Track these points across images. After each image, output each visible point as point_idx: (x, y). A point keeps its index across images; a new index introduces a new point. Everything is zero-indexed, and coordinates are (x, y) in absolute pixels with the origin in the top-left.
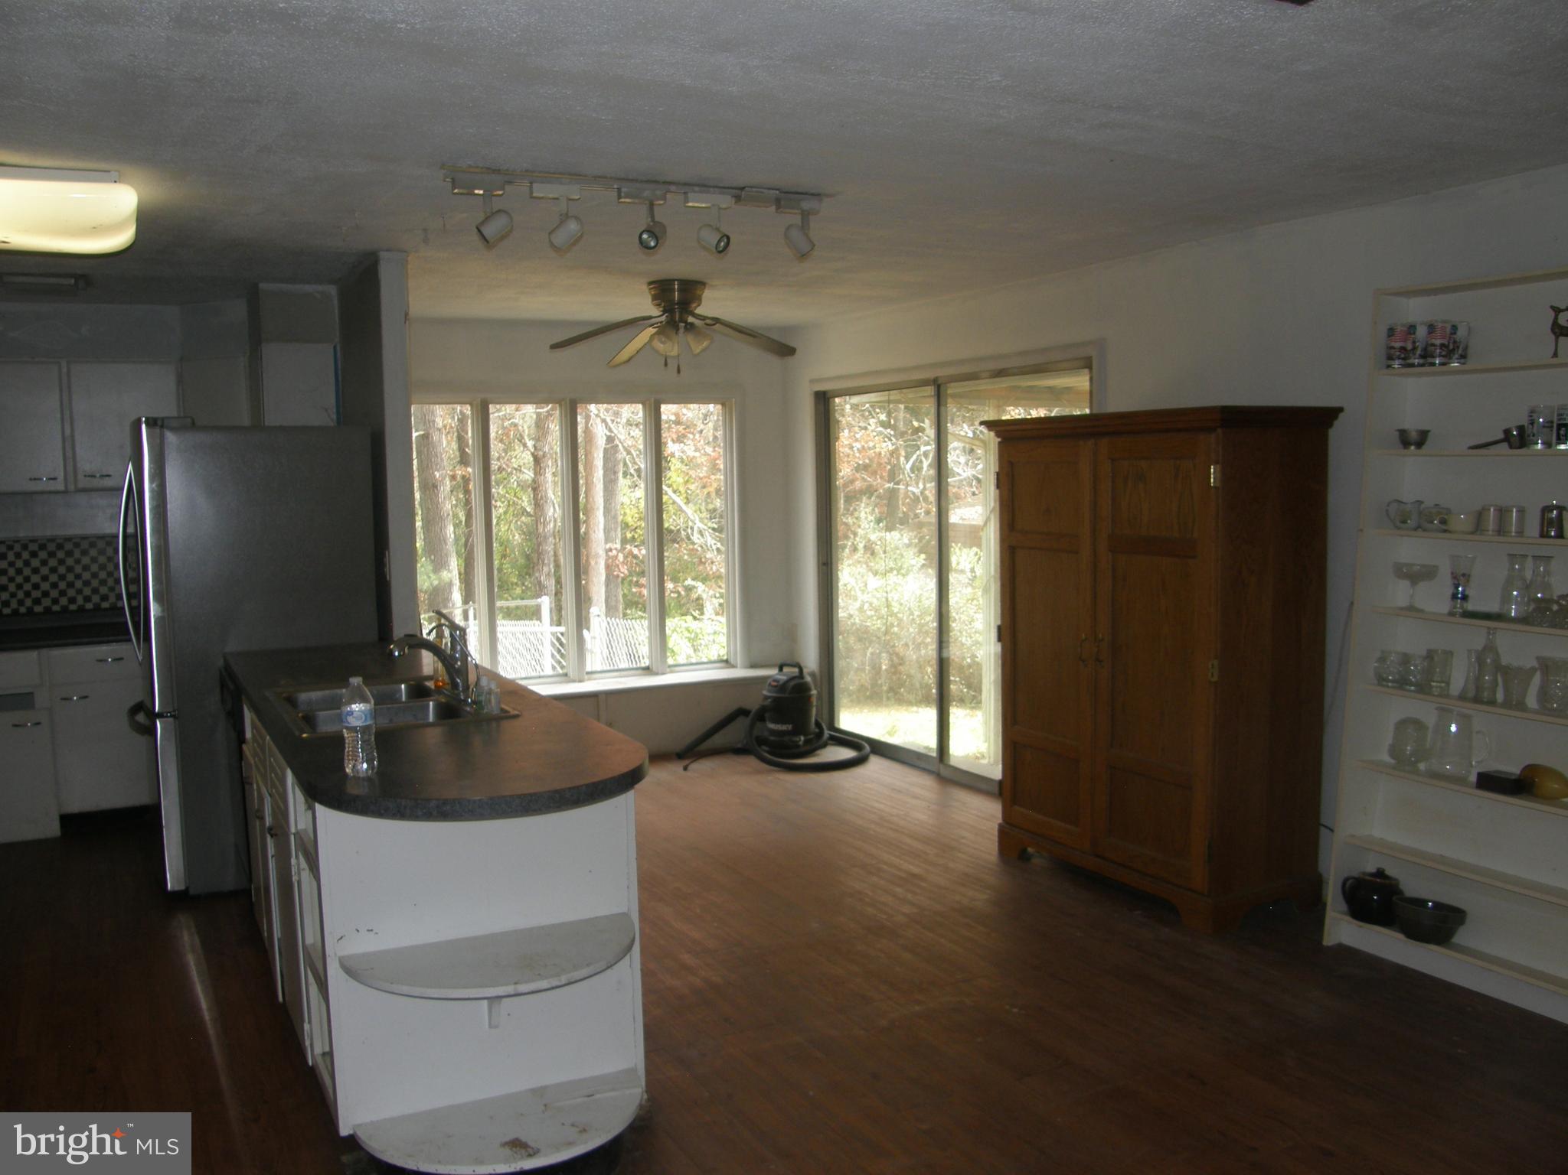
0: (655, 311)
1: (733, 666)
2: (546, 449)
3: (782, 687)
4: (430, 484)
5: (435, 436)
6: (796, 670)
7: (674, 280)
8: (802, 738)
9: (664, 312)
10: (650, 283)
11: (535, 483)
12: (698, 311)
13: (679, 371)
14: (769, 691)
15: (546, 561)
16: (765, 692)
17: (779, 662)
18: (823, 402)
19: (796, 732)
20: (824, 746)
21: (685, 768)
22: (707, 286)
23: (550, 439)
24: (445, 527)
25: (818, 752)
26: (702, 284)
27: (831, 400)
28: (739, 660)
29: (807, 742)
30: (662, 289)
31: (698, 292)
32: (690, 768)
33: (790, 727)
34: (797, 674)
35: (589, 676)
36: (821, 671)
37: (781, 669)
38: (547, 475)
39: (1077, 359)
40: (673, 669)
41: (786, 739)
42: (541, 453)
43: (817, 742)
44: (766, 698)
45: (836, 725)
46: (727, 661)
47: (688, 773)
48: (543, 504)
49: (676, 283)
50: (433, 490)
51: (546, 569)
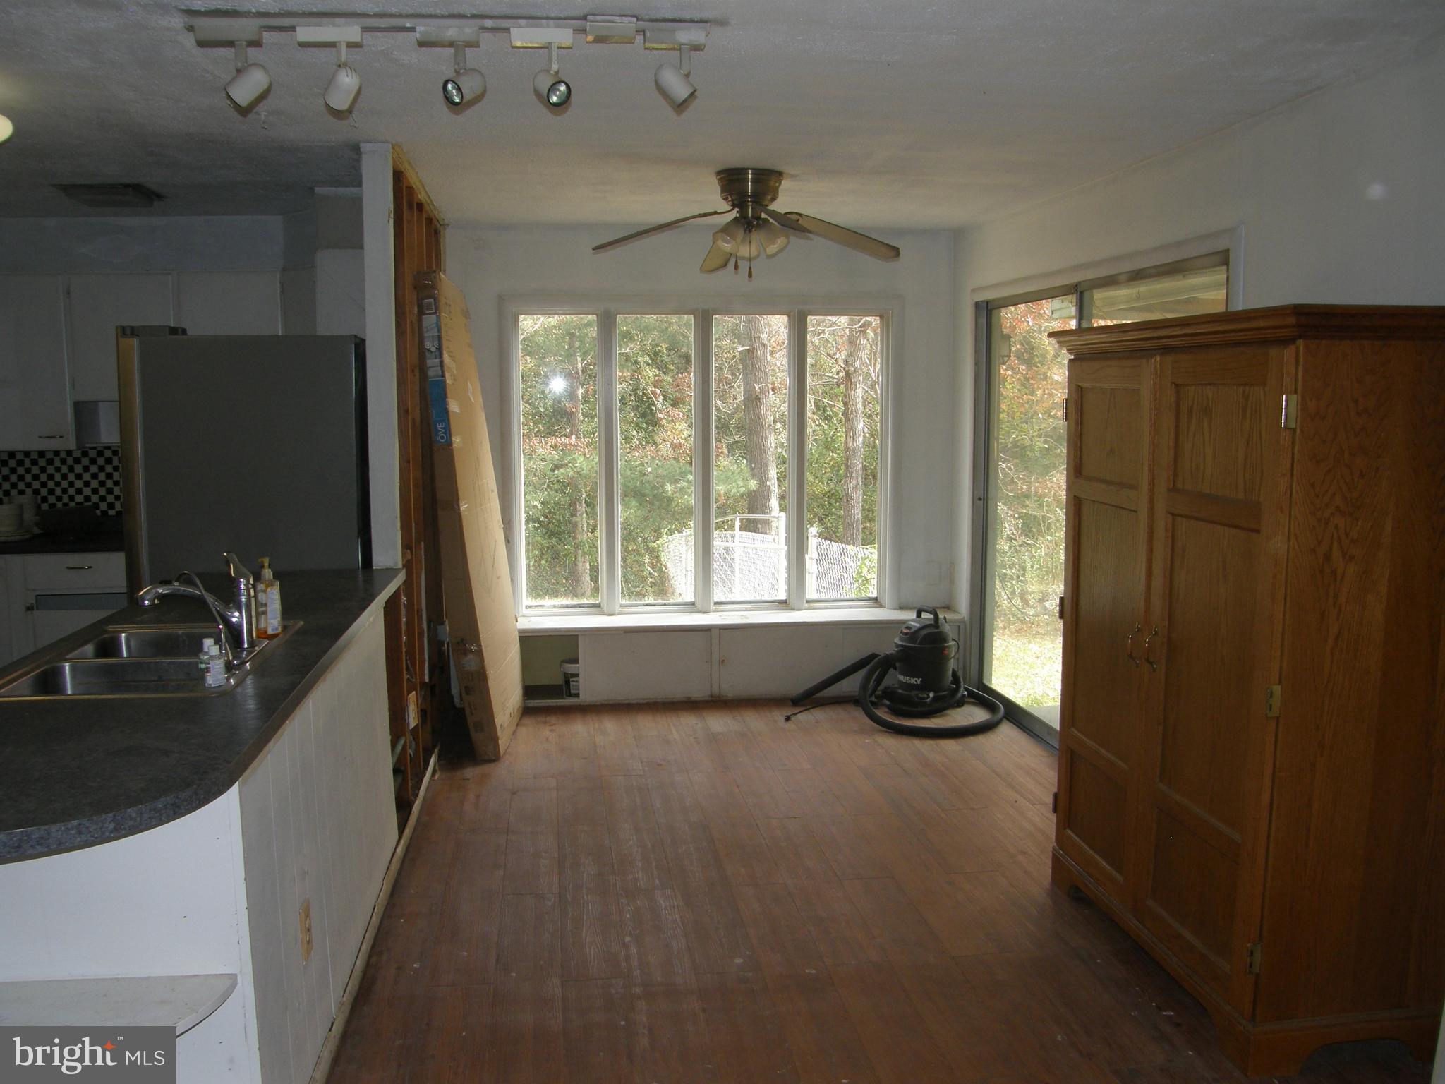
0: (725, 206)
1: (881, 606)
2: (857, 364)
3: (912, 635)
4: (754, 396)
5: (760, 351)
6: (932, 616)
7: (749, 169)
8: (931, 695)
9: (734, 206)
10: (719, 173)
11: (846, 397)
12: (774, 206)
13: (750, 275)
14: (901, 639)
15: (854, 475)
16: (897, 640)
17: (919, 606)
18: (987, 311)
19: (924, 687)
20: (960, 704)
21: (788, 719)
22: (784, 176)
23: (861, 355)
24: (767, 437)
25: (948, 712)
26: (779, 175)
27: (995, 312)
28: (887, 600)
29: (935, 699)
30: (731, 180)
31: (772, 183)
32: (793, 718)
33: (919, 681)
34: (932, 622)
35: (717, 606)
36: (971, 619)
37: (919, 615)
38: (857, 390)
39: (1214, 253)
40: (812, 604)
41: (914, 693)
42: (852, 369)
43: (950, 700)
44: (898, 646)
45: (986, 682)
46: (876, 599)
47: (790, 726)
48: (853, 419)
49: (750, 171)
50: (757, 403)
51: (853, 482)
